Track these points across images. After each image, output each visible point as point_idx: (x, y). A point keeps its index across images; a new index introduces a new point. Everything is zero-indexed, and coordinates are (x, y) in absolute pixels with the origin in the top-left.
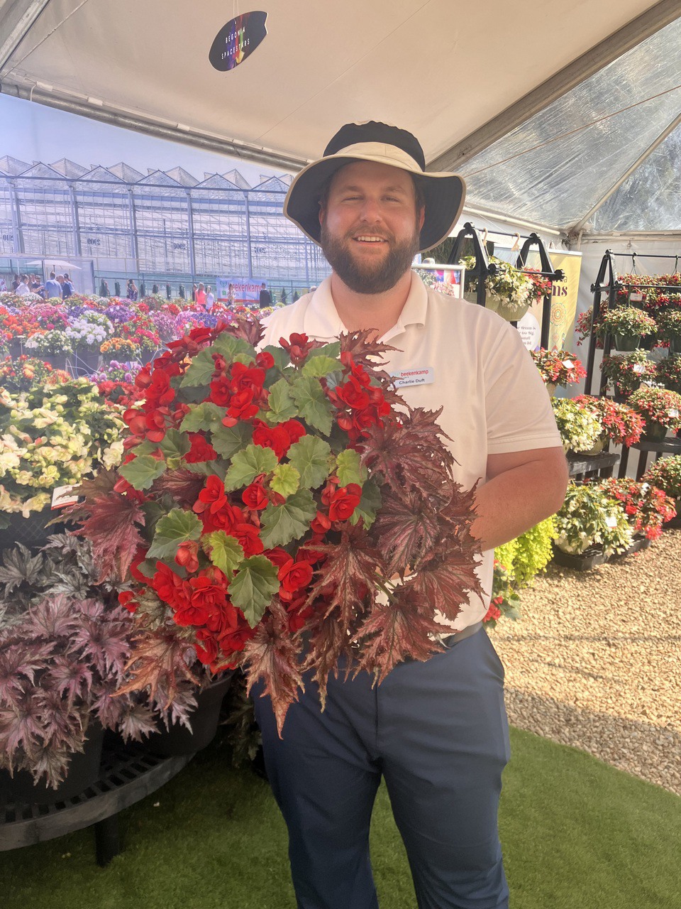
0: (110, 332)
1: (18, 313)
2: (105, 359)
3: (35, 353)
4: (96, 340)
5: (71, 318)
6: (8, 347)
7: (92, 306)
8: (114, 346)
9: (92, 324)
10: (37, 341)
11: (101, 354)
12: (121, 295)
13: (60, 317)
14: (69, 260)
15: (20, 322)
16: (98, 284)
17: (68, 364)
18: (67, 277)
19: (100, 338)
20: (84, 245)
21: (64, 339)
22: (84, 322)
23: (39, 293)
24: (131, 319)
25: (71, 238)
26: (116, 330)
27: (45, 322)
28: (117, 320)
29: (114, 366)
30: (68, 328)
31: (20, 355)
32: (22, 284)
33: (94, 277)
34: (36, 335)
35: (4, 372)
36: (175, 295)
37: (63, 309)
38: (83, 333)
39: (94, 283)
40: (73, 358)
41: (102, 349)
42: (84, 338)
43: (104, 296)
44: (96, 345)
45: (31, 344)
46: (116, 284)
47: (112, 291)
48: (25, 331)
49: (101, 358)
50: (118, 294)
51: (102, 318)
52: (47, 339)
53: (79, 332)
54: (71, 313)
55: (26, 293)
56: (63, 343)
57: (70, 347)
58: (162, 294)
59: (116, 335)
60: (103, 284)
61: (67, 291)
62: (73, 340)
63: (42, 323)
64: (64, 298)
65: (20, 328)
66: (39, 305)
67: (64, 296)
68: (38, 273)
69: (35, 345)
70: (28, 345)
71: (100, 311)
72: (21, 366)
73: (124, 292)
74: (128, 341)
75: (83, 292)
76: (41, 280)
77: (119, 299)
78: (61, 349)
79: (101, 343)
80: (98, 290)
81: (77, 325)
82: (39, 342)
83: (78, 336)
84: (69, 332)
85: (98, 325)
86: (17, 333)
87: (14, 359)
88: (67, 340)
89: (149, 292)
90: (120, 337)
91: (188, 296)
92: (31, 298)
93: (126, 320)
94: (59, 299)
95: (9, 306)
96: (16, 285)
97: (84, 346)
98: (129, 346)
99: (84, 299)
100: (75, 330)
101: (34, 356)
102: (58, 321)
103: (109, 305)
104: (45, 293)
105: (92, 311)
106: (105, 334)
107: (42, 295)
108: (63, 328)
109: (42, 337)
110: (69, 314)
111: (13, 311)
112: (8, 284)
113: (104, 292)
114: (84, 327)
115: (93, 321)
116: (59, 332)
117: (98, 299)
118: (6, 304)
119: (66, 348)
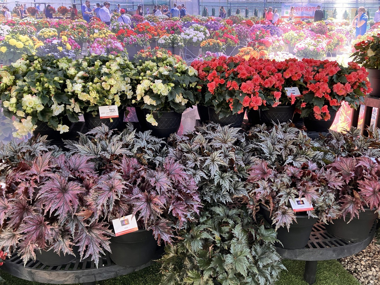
0: (207, 35)
1: (155, 25)
2: (203, 51)
3: (163, 46)
4: (198, 40)
5: (185, 28)
6: (149, 42)
7: (197, 21)
8: (209, 44)
9: (196, 32)
10: (165, 40)
11: (200, 47)
12: (215, 15)
13: (178, 27)
15: (156, 30)
16: (202, 9)
17: (181, 52)
18: (183, 6)
19: (201, 39)
21: (179, 39)
22: (192, 30)
24: (221, 29)
26: (210, 35)
27: (169, 30)
28: (212, 29)
29: (208, 54)
30: (182, 34)
31: (155, 47)
32: (158, 10)
33: (199, 5)
34: (164, 37)
35: (147, 55)
36: (251, 15)
37: (180, 23)
38: (191, 36)
39: (199, 9)
40: (184, 49)
41: (201, 45)
42: (192, 38)
43: (205, 16)
44: (198, 42)
45: (161, 41)
46: (213, 9)
47: (210, 13)
48: (158, 35)
49: (200, 50)
50: (213, 14)
51: (202, 28)
52: (170, 39)
53: (188, 35)
54: (185, 25)
55: (160, 15)
56: (179, 41)
57: (183, 43)
58: (242, 14)
59: (210, 37)
60: (204, 9)
61: (183, 13)
62: (185, 40)
63: (168, 30)
64: (181, 17)
65: (156, 33)
66: (167, 21)
67: (181, 15)
68: (168, 4)
69: (163, 42)
70: (159, 41)
71: (202, 24)
72: (155, 52)
73: (217, 13)
74: (218, 41)
75: (192, 14)
76: (169, 8)
77: (213, 18)
78: (177, 44)
79: (201, 42)
80: (201, 13)
81: (187, 31)
82: (166, 40)
83: (188, 37)
84: (183, 35)
85: (200, 32)
86: (154, 35)
87: (152, 48)
88: (181, 39)
89: (234, 14)
90: (213, 38)
91: (260, 15)
92: (162, 17)
93: (217, 29)
94: (178, 18)
95: (151, 22)
96: (155, 11)
97: (191, 43)
98: (218, 43)
99: (192, 18)
100: (186, 34)
101: (163, 48)
102: (177, 29)
103: (208, 21)
104: (170, 15)
105: (197, 24)
106: (204, 36)
107: (169, 16)
108: (179, 33)
109: (168, 38)
110: (184, 26)
111: (153, 24)
112: (151, 11)
113: (205, 14)
114: (192, 33)
115: (197, 29)
116: (177, 35)
117: (201, 17)
118: (150, 21)
119: (180, 44)
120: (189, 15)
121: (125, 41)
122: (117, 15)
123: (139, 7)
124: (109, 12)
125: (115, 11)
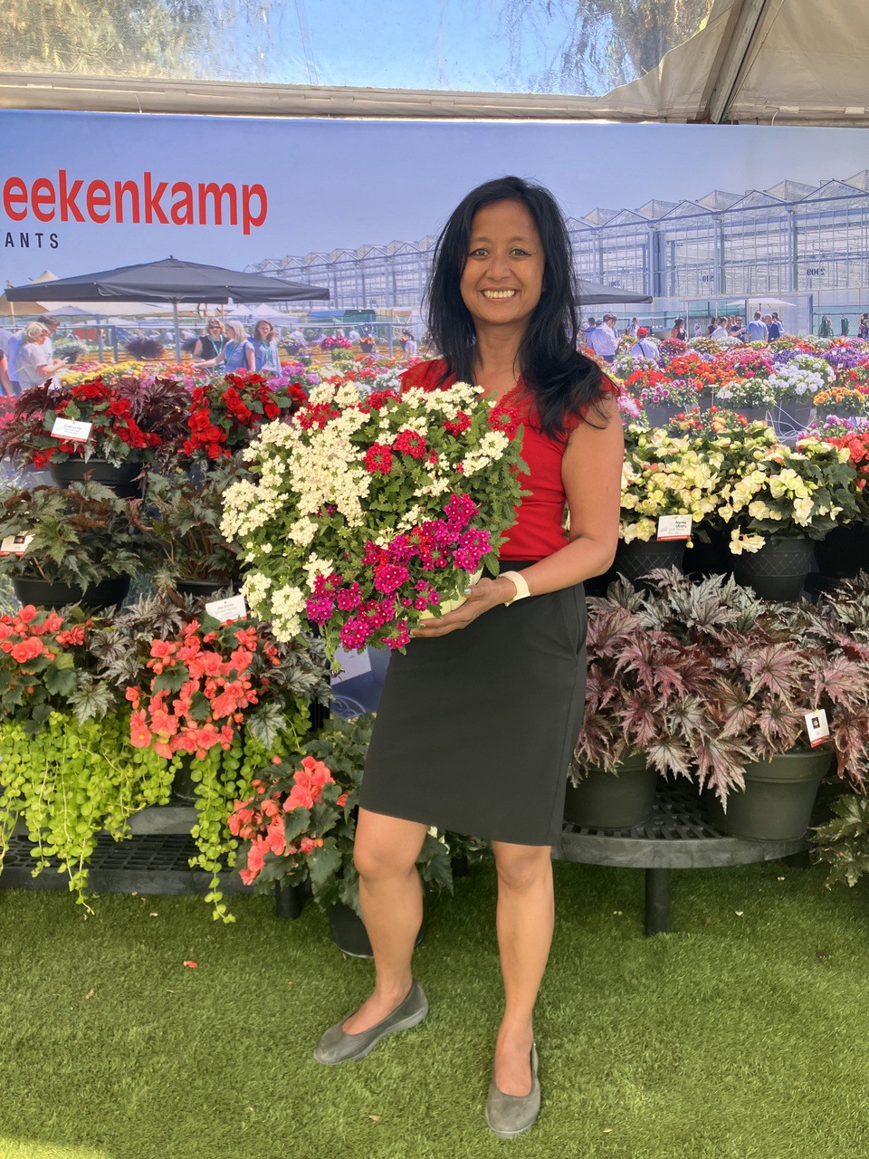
0: (830, 379)
1: (711, 360)
2: (819, 413)
3: (729, 404)
4: (808, 390)
5: (777, 364)
6: (697, 397)
7: (807, 348)
8: (834, 398)
9: (804, 371)
10: (732, 391)
11: (814, 406)
12: (850, 333)
13: (762, 363)
14: (780, 296)
15: (713, 370)
17: (769, 418)
18: (775, 316)
19: (814, 388)
20: (802, 276)
21: (765, 388)
22: (794, 368)
23: (738, 337)
24: (862, 363)
25: (786, 271)
26: (837, 378)
27: (744, 369)
28: (840, 366)
29: (832, 421)
30: (773, 376)
31: (710, 407)
32: (719, 327)
33: (812, 314)
34: (731, 384)
35: (690, 425)
37: (768, 353)
38: (792, 381)
39: (812, 322)
40: (776, 410)
41: (816, 401)
42: (793, 387)
43: (825, 336)
44: (809, 396)
45: (724, 393)
46: (843, 321)
47: (837, 330)
48: (718, 380)
49: (813, 412)
50: (845, 332)
51: (819, 363)
52: (744, 388)
53: (786, 380)
54: (777, 358)
55: (723, 337)
56: (764, 393)
57: (773, 398)
59: (837, 383)
60: (824, 322)
61: (774, 332)
62: (778, 390)
63: (740, 370)
64: (769, 341)
65: (713, 376)
66: (738, 350)
67: (770, 338)
68: (740, 314)
69: (729, 395)
70: (720, 395)
71: (818, 355)
72: (709, 418)
74: (856, 391)
75: (796, 333)
76: (743, 321)
77: (843, 339)
78: (760, 400)
79: (816, 393)
81: (784, 372)
82: (734, 392)
83: (785, 385)
84: (773, 380)
85: (813, 372)
86: (708, 381)
87: (703, 410)
88: (769, 389)
90: (843, 385)
92: (728, 343)
93: (854, 365)
94: (763, 343)
95: (702, 353)
96: (712, 329)
97: (791, 397)
98: (855, 397)
99: (795, 341)
100: (781, 378)
101: (726, 408)
102: (760, 368)
103: (832, 347)
104: (746, 337)
105: (807, 355)
106: (822, 382)
107: (742, 339)
108: (766, 375)
109: (739, 386)
110: (775, 359)
111: (707, 358)
112: (704, 328)
113: (825, 331)
114: (794, 374)
115: (806, 366)
116: (760, 380)
117: (815, 339)
118: (699, 350)
119: (767, 399)
120: (789, 335)
121: (644, 396)
122: (629, 341)
123: (679, 323)
124: (613, 336)
125: (627, 332)
